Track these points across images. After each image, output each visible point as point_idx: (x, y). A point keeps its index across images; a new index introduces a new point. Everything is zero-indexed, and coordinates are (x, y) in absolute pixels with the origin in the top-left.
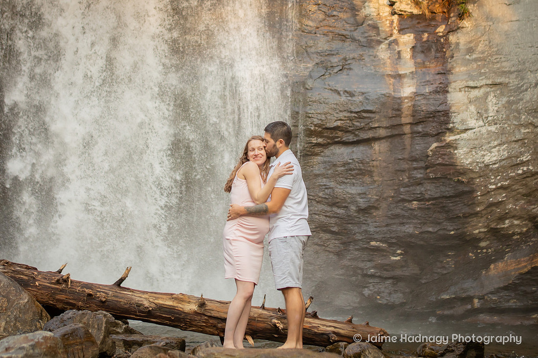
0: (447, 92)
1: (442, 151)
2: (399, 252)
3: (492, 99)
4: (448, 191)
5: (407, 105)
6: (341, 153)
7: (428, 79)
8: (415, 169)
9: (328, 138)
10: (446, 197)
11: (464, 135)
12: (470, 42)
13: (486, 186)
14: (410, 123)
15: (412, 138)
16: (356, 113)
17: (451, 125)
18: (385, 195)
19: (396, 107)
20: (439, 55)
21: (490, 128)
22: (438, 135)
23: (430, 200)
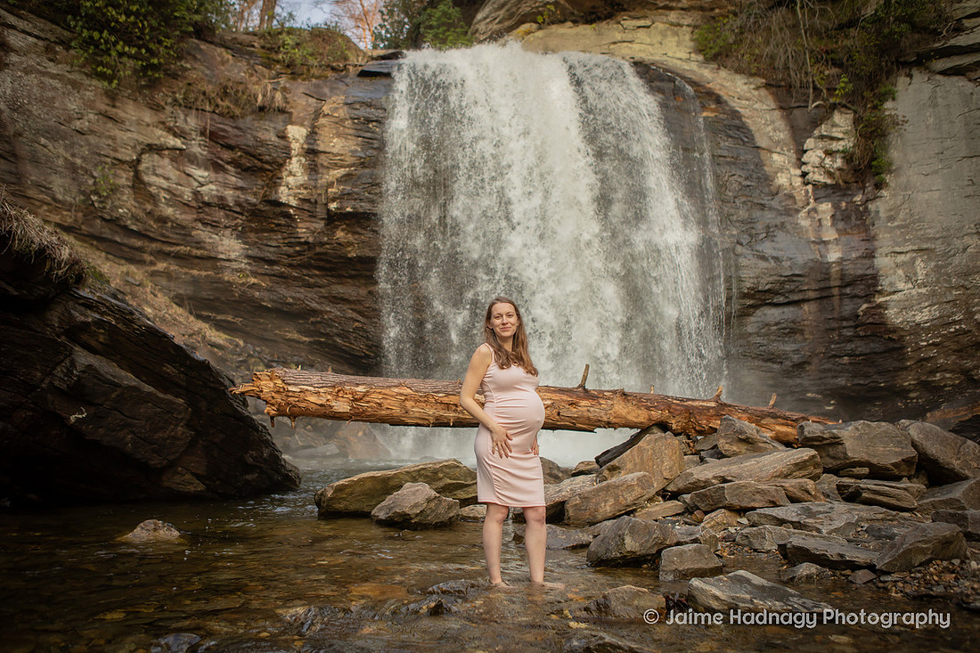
0: (874, 257)
1: (873, 311)
2: (832, 402)
3: (919, 264)
4: (876, 346)
5: (835, 269)
6: (772, 314)
7: (853, 245)
8: (845, 327)
9: (760, 299)
10: (875, 353)
11: (895, 297)
12: (891, 210)
13: (916, 343)
14: (839, 286)
15: (841, 299)
16: (786, 277)
17: (880, 288)
18: (817, 352)
19: (824, 271)
20: (859, 222)
21: (920, 291)
22: (868, 297)
23: (860, 355)
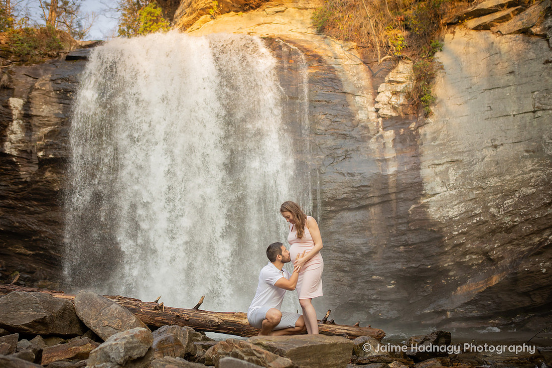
0: (420, 169)
1: (419, 210)
2: (392, 282)
3: (451, 172)
4: (424, 238)
5: (392, 180)
6: (348, 216)
7: (405, 160)
8: (400, 224)
9: (338, 206)
10: (423, 242)
11: (434, 198)
12: (434, 133)
13: (451, 233)
14: (395, 192)
15: (397, 202)
16: (357, 187)
17: (424, 192)
18: (381, 243)
19: (385, 181)
20: (412, 143)
21: (451, 192)
22: (415, 200)
23: (412, 244)
